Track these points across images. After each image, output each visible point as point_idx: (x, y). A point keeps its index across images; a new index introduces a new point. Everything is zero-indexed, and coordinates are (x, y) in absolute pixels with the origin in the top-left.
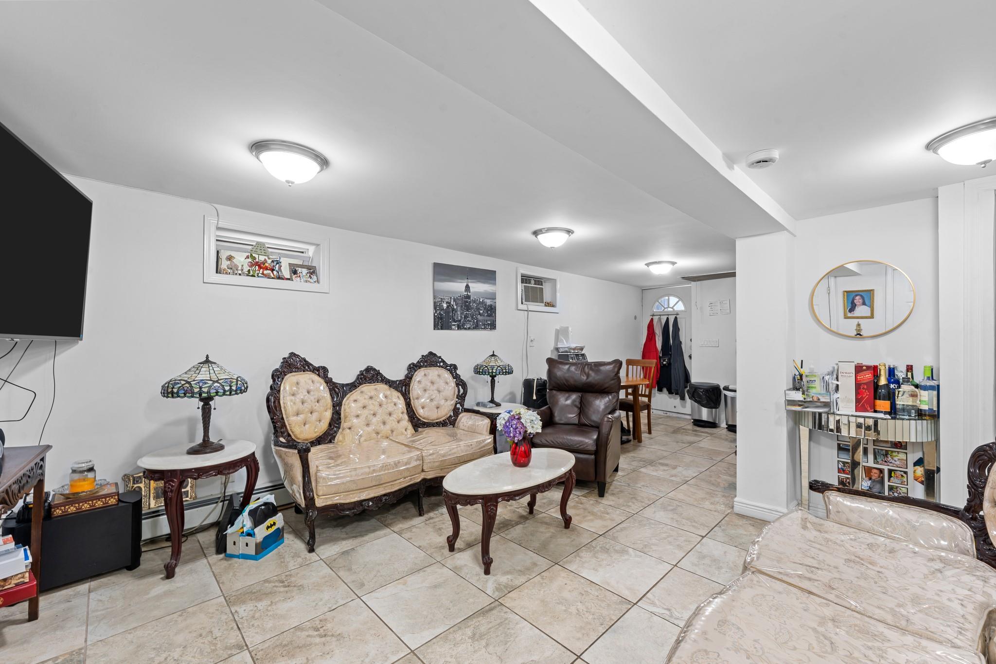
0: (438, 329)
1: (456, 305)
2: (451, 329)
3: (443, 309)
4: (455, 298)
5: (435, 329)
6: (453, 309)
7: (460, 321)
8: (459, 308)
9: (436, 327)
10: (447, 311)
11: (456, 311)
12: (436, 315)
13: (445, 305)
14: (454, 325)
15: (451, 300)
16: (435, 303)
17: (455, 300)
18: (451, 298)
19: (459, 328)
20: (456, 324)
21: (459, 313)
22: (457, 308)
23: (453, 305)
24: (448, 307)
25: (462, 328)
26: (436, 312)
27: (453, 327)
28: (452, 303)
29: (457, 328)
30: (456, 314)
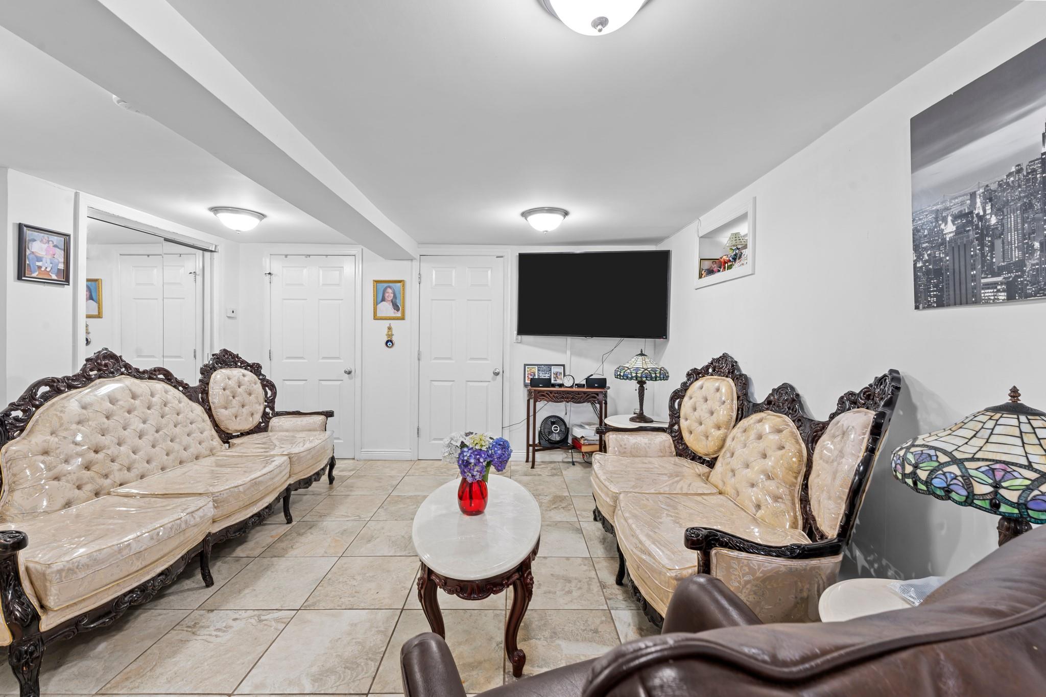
0: (929, 306)
1: (998, 211)
2: (976, 300)
3: (944, 241)
4: (993, 187)
5: (917, 308)
6: (984, 232)
7: (1020, 265)
8: (1012, 220)
9: (922, 300)
10: (958, 246)
11: (999, 233)
12: (919, 264)
13: (949, 229)
14: (993, 285)
15: (973, 204)
16: (916, 231)
17: (989, 197)
18: (973, 195)
19: (1014, 293)
20: (1000, 279)
21: (1013, 237)
22: (1001, 222)
23: (980, 218)
24: (960, 231)
25: (1030, 289)
26: (919, 257)
27: (988, 293)
28: (979, 210)
29: (1002, 296)
30: (998, 243)
